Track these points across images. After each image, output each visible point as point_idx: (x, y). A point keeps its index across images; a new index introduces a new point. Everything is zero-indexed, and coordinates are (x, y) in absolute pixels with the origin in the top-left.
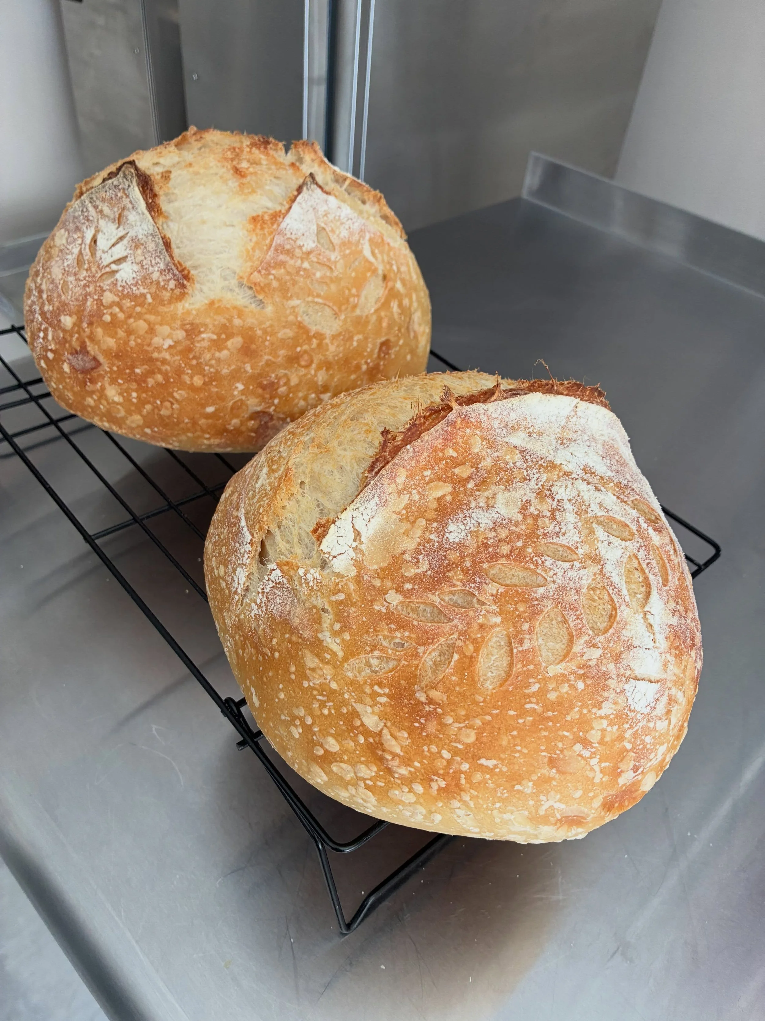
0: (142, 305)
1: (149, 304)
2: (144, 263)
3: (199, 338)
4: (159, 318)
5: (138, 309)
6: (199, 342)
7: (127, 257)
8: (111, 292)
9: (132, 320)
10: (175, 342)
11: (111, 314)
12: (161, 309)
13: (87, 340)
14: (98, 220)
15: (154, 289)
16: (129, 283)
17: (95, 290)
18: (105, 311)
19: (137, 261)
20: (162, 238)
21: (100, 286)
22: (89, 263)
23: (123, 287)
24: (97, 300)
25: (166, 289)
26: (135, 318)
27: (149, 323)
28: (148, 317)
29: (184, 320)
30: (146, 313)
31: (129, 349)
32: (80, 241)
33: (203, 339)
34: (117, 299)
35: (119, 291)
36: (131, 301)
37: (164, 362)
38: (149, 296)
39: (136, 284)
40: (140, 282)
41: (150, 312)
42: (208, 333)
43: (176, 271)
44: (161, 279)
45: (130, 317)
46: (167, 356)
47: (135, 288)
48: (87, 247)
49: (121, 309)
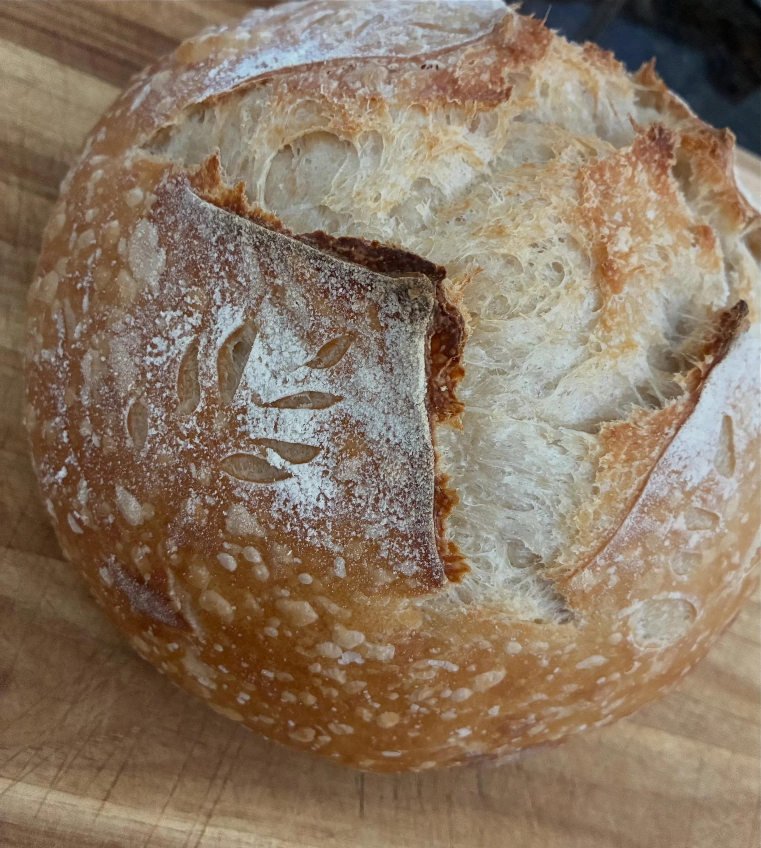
0: (317, 573)
1: (337, 579)
2: (358, 491)
3: (420, 665)
4: (349, 614)
5: (307, 578)
6: (417, 670)
7: (316, 450)
8: (251, 511)
9: (285, 593)
10: (367, 660)
11: (240, 557)
12: (361, 598)
13: (170, 573)
14: (261, 299)
15: (357, 553)
16: (302, 515)
17: (213, 481)
18: (226, 545)
19: (339, 477)
20: (437, 483)
21: (225, 480)
22: (210, 400)
23: (286, 516)
24: (212, 508)
25: (389, 569)
26: (293, 590)
27: (323, 614)
28: (324, 601)
29: (402, 628)
30: (322, 594)
31: (261, 637)
32: (196, 320)
33: (430, 667)
34: (260, 532)
35: (271, 518)
36: (295, 555)
37: (332, 683)
38: (340, 563)
39: (319, 525)
40: (329, 525)
41: (333, 596)
42: (445, 659)
43: (435, 556)
44: (385, 545)
45: (283, 583)
46: (341, 678)
47: (312, 532)
48: (214, 353)
49: (267, 558)
